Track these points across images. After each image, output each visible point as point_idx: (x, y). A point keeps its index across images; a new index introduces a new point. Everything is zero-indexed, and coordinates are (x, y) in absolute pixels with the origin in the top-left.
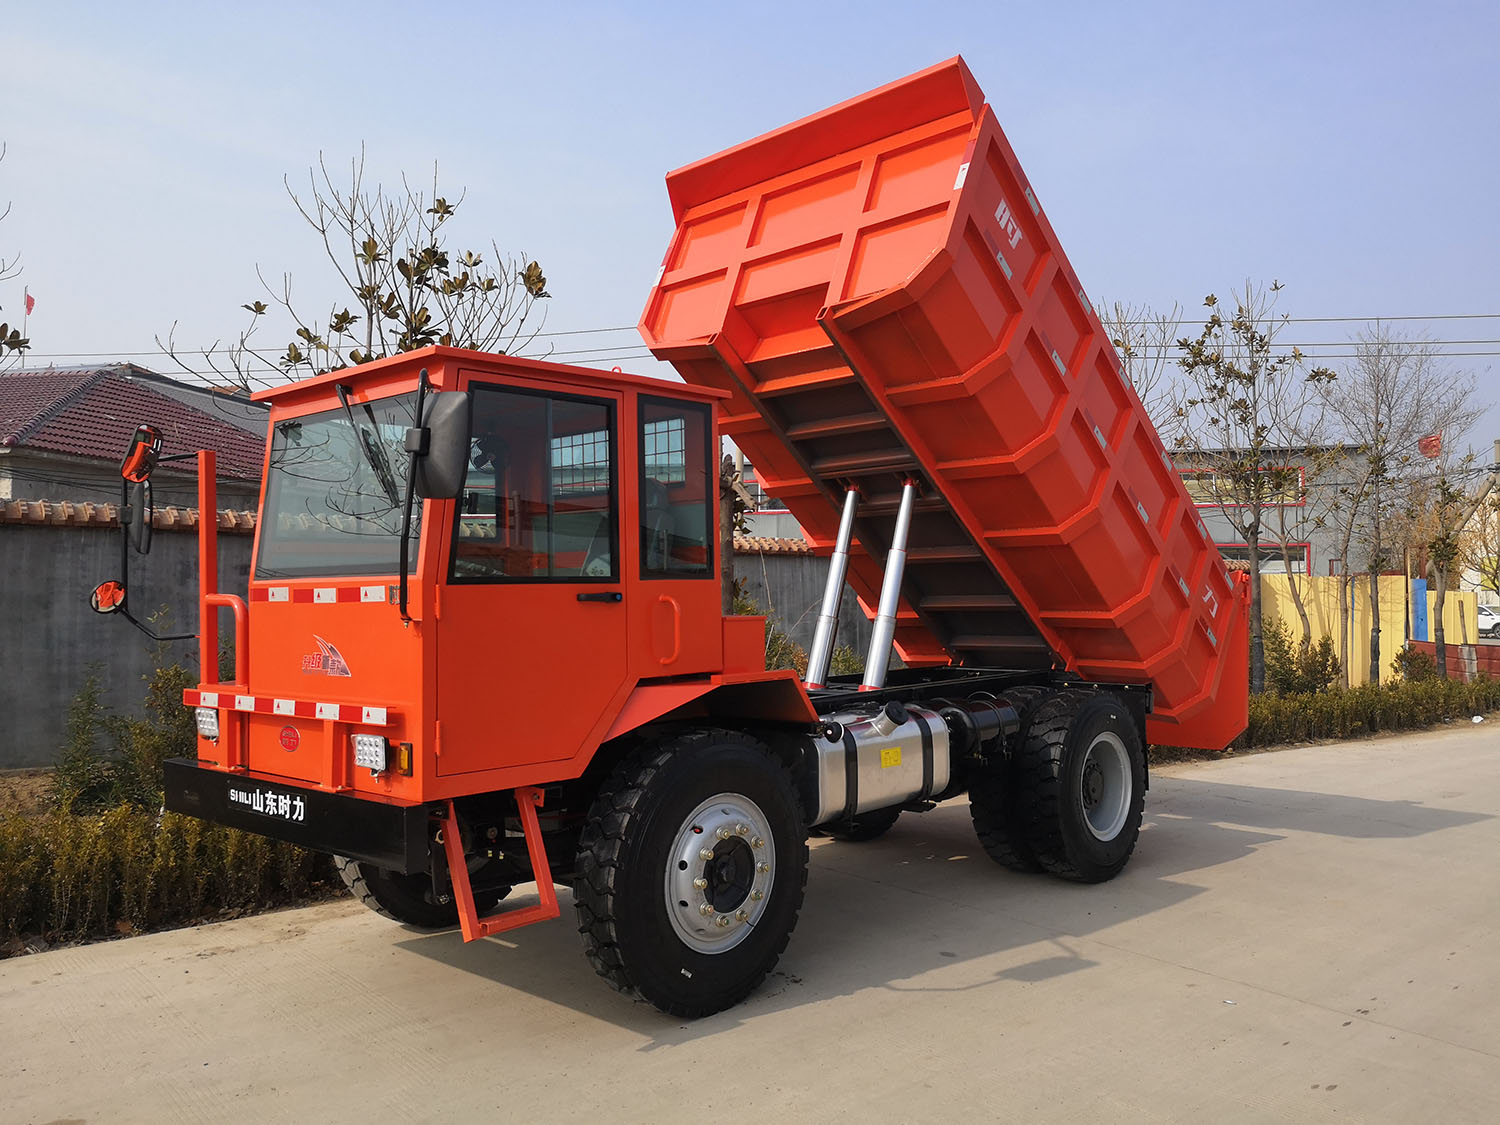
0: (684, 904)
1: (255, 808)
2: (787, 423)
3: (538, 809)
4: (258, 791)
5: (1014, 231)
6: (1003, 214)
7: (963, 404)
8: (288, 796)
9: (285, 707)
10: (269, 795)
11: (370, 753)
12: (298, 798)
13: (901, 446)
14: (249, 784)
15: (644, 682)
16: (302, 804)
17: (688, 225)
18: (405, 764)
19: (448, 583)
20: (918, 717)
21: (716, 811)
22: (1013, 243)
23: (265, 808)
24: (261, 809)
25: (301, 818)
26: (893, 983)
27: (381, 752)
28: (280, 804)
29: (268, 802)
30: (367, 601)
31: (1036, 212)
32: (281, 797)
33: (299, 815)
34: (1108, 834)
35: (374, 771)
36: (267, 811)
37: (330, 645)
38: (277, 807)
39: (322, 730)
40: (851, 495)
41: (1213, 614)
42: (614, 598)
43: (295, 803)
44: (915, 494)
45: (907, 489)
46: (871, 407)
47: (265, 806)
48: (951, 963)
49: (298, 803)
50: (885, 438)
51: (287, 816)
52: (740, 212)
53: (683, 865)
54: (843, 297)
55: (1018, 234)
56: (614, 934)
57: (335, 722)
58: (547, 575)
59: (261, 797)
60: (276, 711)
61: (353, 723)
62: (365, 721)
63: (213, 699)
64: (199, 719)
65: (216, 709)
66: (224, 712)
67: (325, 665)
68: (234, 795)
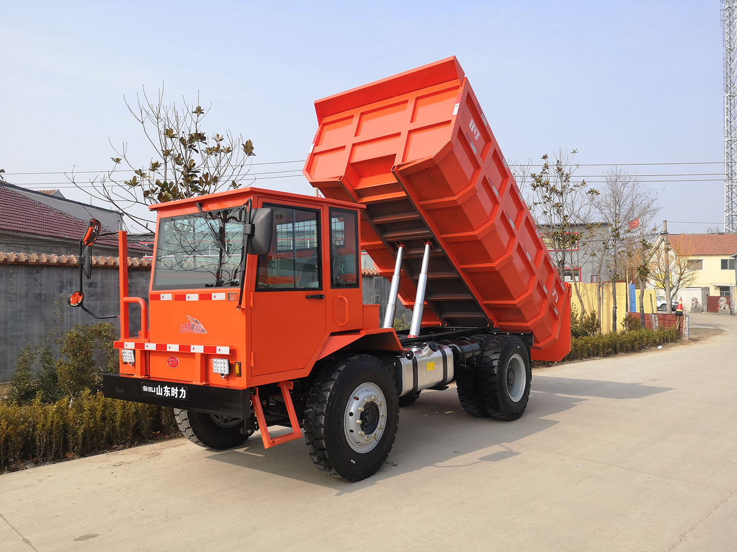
0: (352, 431)
1: (157, 394)
2: (372, 216)
3: (290, 390)
4: (159, 386)
5: (477, 133)
6: (472, 125)
7: (455, 209)
8: (177, 388)
9: (174, 348)
10: (166, 388)
11: (220, 367)
12: (182, 388)
13: (426, 227)
14: (154, 383)
15: (333, 334)
16: (185, 391)
17: (324, 125)
18: (237, 371)
19: (255, 291)
20: (440, 348)
21: (364, 391)
22: (476, 138)
24: (161, 394)
25: (184, 397)
26: (436, 464)
27: (227, 366)
28: (172, 391)
29: (165, 391)
30: (214, 299)
31: (486, 125)
32: (172, 388)
33: (183, 395)
34: (516, 398)
35: (222, 375)
36: (164, 395)
37: (195, 319)
38: (170, 393)
39: (195, 358)
40: (400, 249)
41: (556, 301)
42: (321, 297)
43: (180, 390)
44: (431, 248)
45: (427, 246)
46: (413, 210)
47: (163, 393)
48: (459, 455)
49: (182, 390)
50: (419, 223)
51: (177, 397)
52: (351, 120)
53: (351, 414)
54: (402, 162)
55: (478, 134)
56: (324, 445)
57: (202, 354)
58: (293, 287)
59: (162, 388)
60: (168, 350)
61: (210, 354)
62: (218, 352)
63: (132, 345)
64: (123, 355)
65: (133, 350)
66: (138, 351)
67: (193, 328)
68: (145, 389)
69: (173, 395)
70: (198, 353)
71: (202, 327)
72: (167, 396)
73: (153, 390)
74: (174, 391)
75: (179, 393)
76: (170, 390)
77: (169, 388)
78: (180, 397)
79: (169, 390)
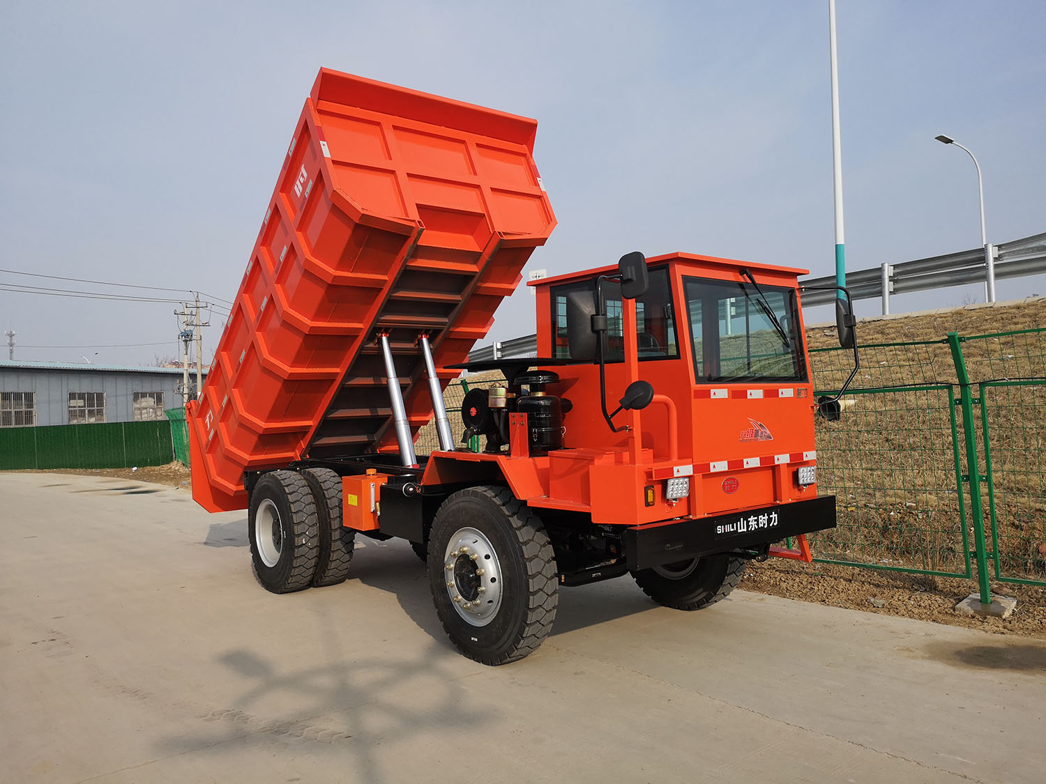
1: (739, 531)
4: (742, 519)
8: (766, 514)
10: (752, 518)
12: (774, 513)
14: (735, 517)
16: (776, 515)
17: (319, 112)
23: (747, 529)
24: (745, 530)
25: (775, 524)
28: (760, 521)
29: (750, 524)
32: (761, 516)
33: (775, 522)
36: (750, 529)
38: (758, 525)
43: (771, 516)
47: (748, 526)
49: (774, 516)
51: (766, 526)
57: (787, 464)
59: (745, 522)
60: (746, 466)
61: (797, 462)
62: (805, 459)
63: (687, 470)
64: (670, 488)
65: (689, 477)
66: (698, 477)
67: (756, 435)
68: (720, 530)
69: (761, 525)
70: (784, 464)
71: (768, 432)
72: (753, 529)
73: (733, 527)
74: (763, 519)
75: (770, 520)
76: (757, 520)
77: (756, 518)
78: (771, 525)
79: (755, 520)
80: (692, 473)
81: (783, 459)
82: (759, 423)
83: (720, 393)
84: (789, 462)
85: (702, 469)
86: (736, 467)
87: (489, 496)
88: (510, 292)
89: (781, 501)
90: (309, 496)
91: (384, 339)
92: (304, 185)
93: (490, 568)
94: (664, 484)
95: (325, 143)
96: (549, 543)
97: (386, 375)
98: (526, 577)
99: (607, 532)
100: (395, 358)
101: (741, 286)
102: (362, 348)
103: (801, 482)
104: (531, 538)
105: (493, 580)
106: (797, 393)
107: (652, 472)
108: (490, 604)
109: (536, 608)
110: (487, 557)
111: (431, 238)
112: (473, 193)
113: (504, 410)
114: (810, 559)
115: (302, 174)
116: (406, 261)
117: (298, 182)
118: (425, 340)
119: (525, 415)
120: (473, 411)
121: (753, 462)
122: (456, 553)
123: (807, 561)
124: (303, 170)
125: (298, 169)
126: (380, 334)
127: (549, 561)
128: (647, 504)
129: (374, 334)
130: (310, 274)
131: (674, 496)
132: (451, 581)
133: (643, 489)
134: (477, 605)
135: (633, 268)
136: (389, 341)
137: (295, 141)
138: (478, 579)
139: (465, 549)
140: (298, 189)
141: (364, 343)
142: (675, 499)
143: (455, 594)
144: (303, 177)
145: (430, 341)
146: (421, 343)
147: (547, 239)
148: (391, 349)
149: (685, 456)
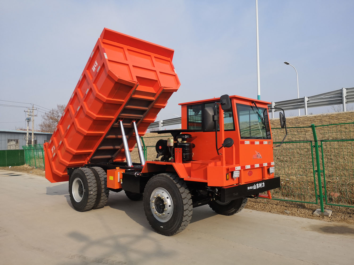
11: (272, 170)
12: (263, 182)
17: (103, 43)
61: (269, 165)
62: (271, 165)
63: (238, 168)
64: (234, 174)
65: (239, 170)
66: (242, 170)
67: (257, 157)
68: (249, 188)
69: (260, 187)
70: (266, 166)
71: (261, 156)
72: (258, 188)
73: (252, 187)
74: (260, 184)
75: (262, 185)
76: (259, 185)
77: (258, 184)
78: (263, 187)
79: (258, 185)
80: (240, 169)
81: (265, 165)
82: (258, 152)
83: (247, 142)
84: (267, 165)
85: (243, 168)
86: (253, 167)
87: (168, 176)
88: (164, 107)
89: (265, 178)
90: (94, 177)
91: (121, 122)
92: (97, 68)
93: (169, 202)
94: (232, 173)
95: (105, 54)
96: (189, 193)
97: (121, 134)
98: (183, 205)
99: (209, 189)
100: (125, 128)
101: (252, 107)
102: (113, 125)
103: (270, 172)
104: (184, 191)
105: (170, 206)
106: (269, 142)
107: (229, 169)
108: (168, 214)
109: (186, 215)
110: (168, 198)
111: (141, 88)
112: (153, 73)
113: (173, 147)
114: (271, 198)
115: (96, 64)
116: (132, 95)
117: (94, 67)
118: (134, 123)
119: (181, 149)
120: (160, 147)
121: (257, 166)
122: (156, 196)
123: (270, 198)
124: (96, 63)
125: (94, 62)
126: (120, 120)
127: (190, 199)
128: (227, 180)
129: (117, 121)
130: (97, 99)
131: (235, 177)
132: (153, 206)
133: (225, 175)
134: (164, 215)
135: (226, 100)
136: (123, 122)
137: (93, 52)
138: (164, 206)
139: (159, 195)
140: (94, 69)
141: (114, 123)
142: (235, 178)
143: (154, 211)
144: (96, 65)
145: (136, 123)
146: (133, 124)
147: (177, 90)
148: (124, 126)
149: (238, 163)
